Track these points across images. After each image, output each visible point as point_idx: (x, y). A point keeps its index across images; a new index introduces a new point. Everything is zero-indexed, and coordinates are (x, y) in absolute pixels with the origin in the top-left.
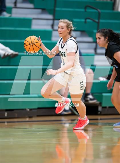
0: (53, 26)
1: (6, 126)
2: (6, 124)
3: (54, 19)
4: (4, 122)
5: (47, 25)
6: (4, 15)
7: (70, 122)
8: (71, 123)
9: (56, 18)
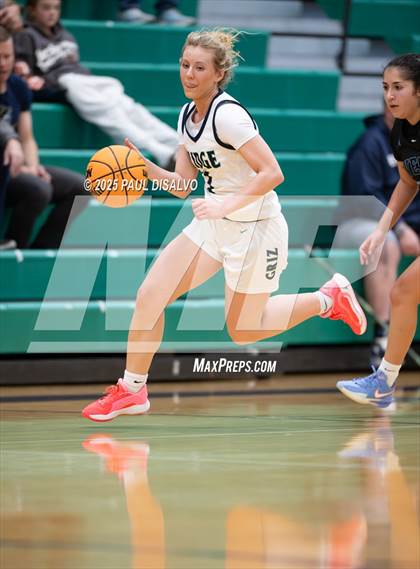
0: (341, 59)
1: (177, 409)
2: (176, 400)
3: (344, 37)
4: (170, 395)
5: (323, 56)
6: (170, 21)
7: (401, 394)
8: (405, 400)
9: (352, 31)
